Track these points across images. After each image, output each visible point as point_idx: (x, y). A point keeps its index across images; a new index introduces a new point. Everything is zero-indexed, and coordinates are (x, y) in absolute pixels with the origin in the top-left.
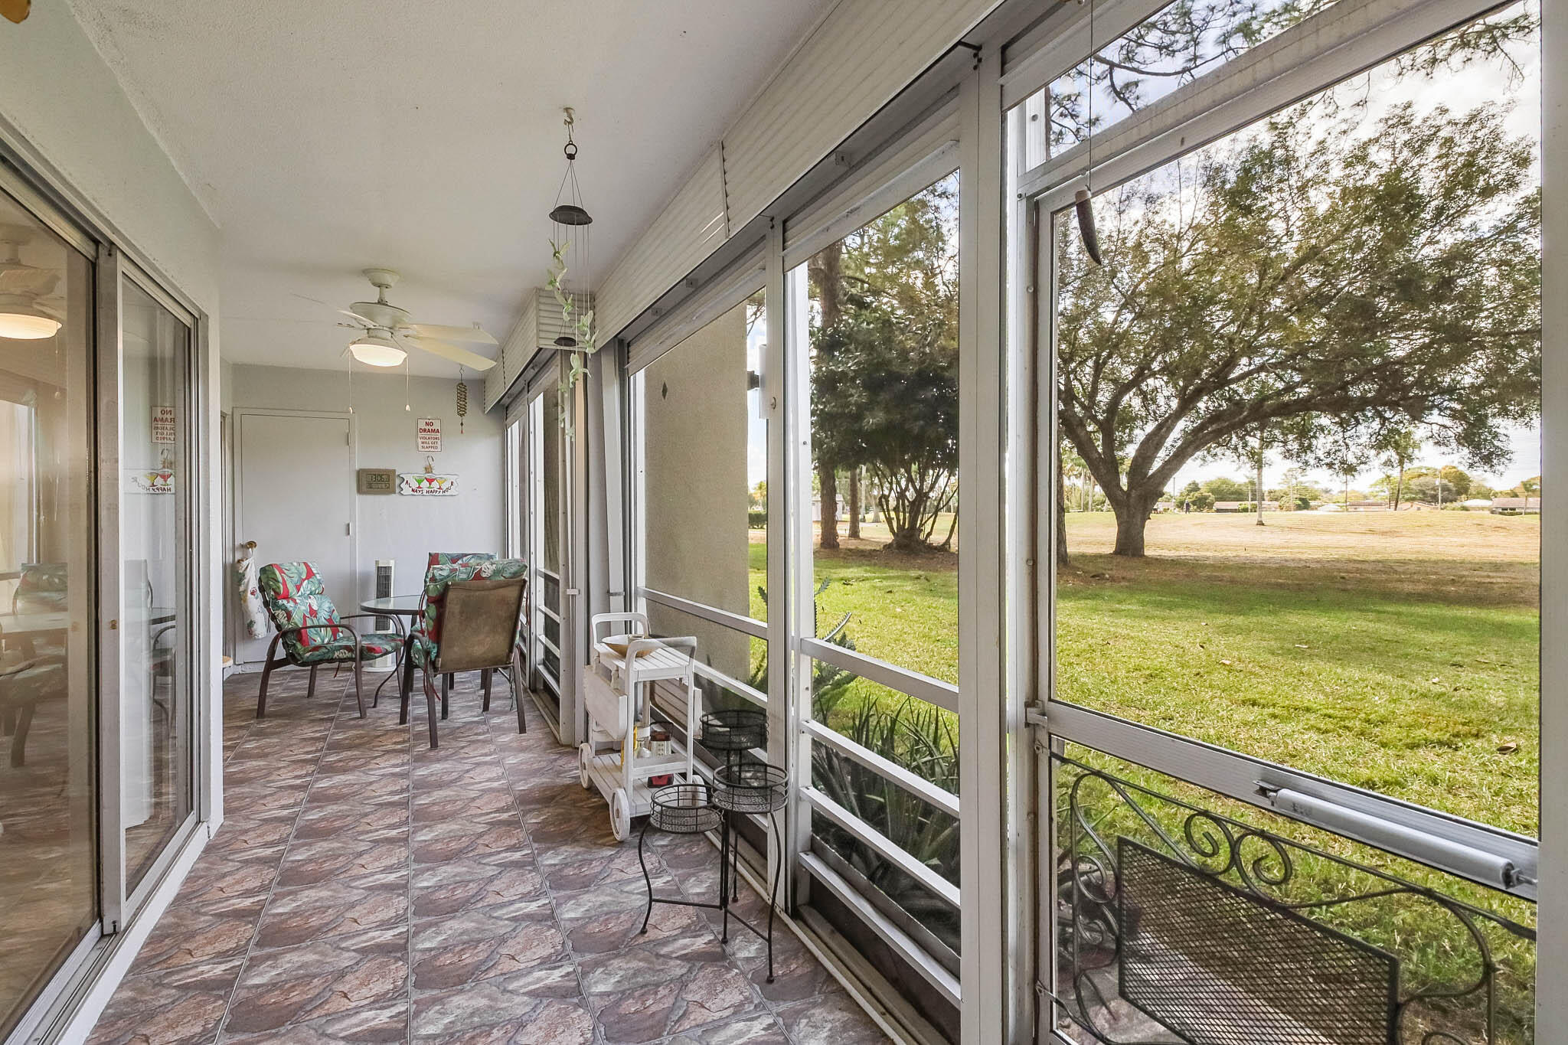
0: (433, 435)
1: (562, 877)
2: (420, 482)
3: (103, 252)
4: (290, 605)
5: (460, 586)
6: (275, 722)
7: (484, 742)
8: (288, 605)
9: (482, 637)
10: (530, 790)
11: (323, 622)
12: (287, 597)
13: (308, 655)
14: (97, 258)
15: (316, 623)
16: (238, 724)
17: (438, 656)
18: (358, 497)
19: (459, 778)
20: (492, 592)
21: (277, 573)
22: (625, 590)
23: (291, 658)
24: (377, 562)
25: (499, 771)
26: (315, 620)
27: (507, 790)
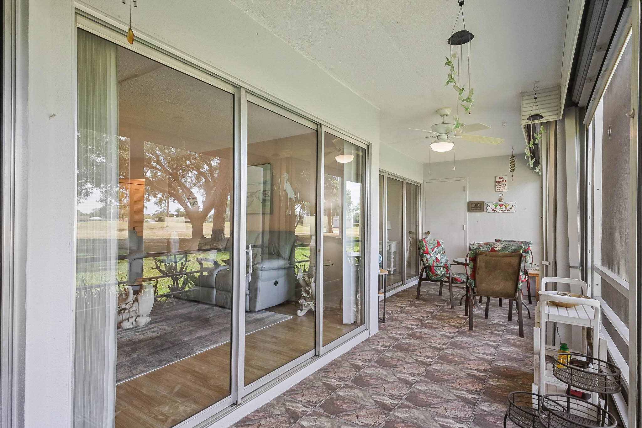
0: (503, 183)
1: (484, 419)
2: (496, 206)
4: (428, 256)
5: (483, 253)
6: (422, 302)
7: (497, 335)
8: (427, 256)
9: (498, 281)
10: (504, 367)
11: (442, 265)
12: (427, 253)
13: (433, 277)
14: (318, 129)
15: (439, 265)
16: (410, 300)
17: (474, 287)
18: (468, 214)
19: (471, 348)
20: (503, 258)
21: (424, 243)
22: (582, 266)
23: (428, 278)
25: (494, 351)
26: (438, 263)
27: (490, 362)
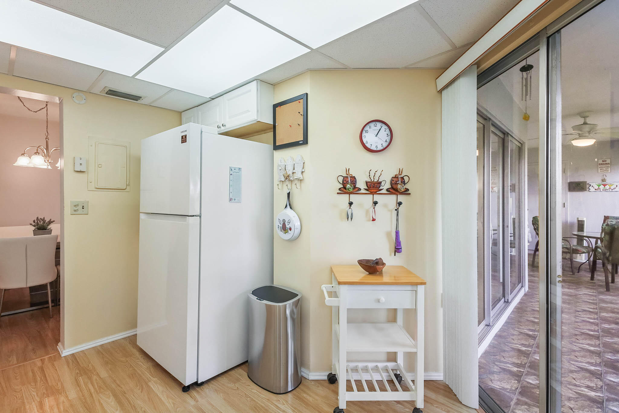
0: (607, 165)
2: (599, 185)
3: (506, 136)
14: (504, 138)
18: (569, 193)
24: (578, 218)
